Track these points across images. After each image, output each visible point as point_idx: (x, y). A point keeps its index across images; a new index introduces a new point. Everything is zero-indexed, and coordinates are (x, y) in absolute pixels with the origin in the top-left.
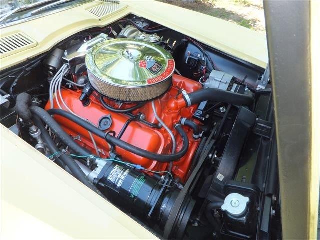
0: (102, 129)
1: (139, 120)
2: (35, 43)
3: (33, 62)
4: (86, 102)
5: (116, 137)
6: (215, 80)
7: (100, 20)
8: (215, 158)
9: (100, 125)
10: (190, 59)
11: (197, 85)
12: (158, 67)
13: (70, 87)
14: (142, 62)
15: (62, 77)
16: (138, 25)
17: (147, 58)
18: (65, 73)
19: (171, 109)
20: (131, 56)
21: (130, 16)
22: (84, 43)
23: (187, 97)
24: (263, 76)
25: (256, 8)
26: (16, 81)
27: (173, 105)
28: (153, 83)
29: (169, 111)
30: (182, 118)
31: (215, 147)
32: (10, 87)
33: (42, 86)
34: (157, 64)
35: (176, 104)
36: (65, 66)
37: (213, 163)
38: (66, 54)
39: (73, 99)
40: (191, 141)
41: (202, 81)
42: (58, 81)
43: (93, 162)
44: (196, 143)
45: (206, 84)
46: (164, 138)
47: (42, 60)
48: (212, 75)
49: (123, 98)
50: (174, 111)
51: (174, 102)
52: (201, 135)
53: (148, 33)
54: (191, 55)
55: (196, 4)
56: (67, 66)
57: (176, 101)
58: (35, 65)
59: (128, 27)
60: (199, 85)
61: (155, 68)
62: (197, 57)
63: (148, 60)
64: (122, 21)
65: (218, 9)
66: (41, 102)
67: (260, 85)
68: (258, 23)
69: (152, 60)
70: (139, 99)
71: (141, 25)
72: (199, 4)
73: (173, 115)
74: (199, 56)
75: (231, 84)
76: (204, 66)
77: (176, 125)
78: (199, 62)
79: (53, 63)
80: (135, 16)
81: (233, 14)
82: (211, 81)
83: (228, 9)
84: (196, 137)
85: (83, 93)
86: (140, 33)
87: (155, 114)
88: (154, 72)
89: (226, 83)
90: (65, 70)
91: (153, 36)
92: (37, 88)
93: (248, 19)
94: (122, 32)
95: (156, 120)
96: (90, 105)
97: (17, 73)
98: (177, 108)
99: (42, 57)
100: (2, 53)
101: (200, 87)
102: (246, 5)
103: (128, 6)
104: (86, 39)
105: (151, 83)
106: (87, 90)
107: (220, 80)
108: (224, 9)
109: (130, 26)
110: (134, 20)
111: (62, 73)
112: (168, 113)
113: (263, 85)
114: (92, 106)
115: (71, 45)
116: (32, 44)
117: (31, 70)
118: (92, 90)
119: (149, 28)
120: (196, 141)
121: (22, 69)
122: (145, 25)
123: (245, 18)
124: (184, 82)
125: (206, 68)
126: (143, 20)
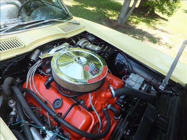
0: (55, 107)
1: (80, 104)
2: (24, 45)
3: (19, 57)
4: (48, 86)
5: (62, 117)
6: (132, 80)
7: (66, 34)
8: (127, 134)
9: (54, 104)
10: (118, 63)
11: (120, 82)
12: (96, 71)
13: (41, 73)
14: (86, 66)
15: (36, 68)
16: (89, 38)
17: (90, 64)
18: (38, 66)
19: (101, 98)
20: (80, 61)
21: (85, 32)
22: (54, 48)
23: (113, 92)
24: (164, 80)
25: (161, 31)
26: (7, 68)
27: (103, 95)
28: (92, 82)
29: (100, 99)
30: (108, 104)
31: (128, 127)
32: (3, 71)
33: (24, 71)
34: (96, 69)
35: (105, 95)
36: (39, 61)
37: (126, 138)
38: (41, 54)
39: (40, 82)
40: (112, 121)
41: (124, 79)
42: (33, 70)
43: (44, 132)
44: (116, 122)
45: (126, 81)
46: (95, 119)
47: (26, 56)
48: (131, 76)
49: (71, 89)
50: (103, 100)
51: (104, 94)
52: (119, 117)
53: (94, 44)
54: (119, 60)
55: (125, 25)
56: (40, 61)
57: (105, 93)
58: (21, 59)
59: (82, 39)
60: (121, 82)
61: (94, 71)
62: (122, 62)
63: (91, 66)
64: (80, 35)
65: (138, 29)
66: (21, 81)
67: (161, 85)
68: (161, 40)
69: (93, 66)
70: (81, 91)
71: (91, 38)
72: (127, 26)
73: (102, 102)
74: (124, 61)
75: (143, 84)
76: (126, 68)
77: (103, 109)
78: (124, 66)
79: (33, 58)
80: (88, 32)
81: (147, 33)
82: (130, 80)
83: (144, 30)
84: (116, 118)
85: (47, 81)
86: (90, 43)
87: (91, 101)
88: (93, 75)
89: (139, 84)
90: (39, 64)
91: (96, 47)
92: (21, 72)
93: (155, 37)
94: (79, 42)
95: (91, 105)
96: (50, 89)
97: (9, 63)
98: (105, 98)
99: (26, 54)
100: (2, 51)
101: (122, 83)
102: (155, 28)
103: (85, 26)
104: (55, 45)
105: (90, 82)
106: (50, 79)
107: (136, 81)
108: (141, 30)
109: (84, 39)
110: (87, 35)
111: (36, 66)
112: (99, 101)
113: (164, 86)
114: (52, 89)
115: (46, 48)
116: (21, 46)
117: (18, 62)
118: (53, 80)
119: (95, 40)
120: (116, 120)
121: (13, 61)
122: (93, 38)
123: (153, 36)
124: (112, 79)
125: (127, 70)
126: (92, 36)
